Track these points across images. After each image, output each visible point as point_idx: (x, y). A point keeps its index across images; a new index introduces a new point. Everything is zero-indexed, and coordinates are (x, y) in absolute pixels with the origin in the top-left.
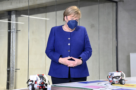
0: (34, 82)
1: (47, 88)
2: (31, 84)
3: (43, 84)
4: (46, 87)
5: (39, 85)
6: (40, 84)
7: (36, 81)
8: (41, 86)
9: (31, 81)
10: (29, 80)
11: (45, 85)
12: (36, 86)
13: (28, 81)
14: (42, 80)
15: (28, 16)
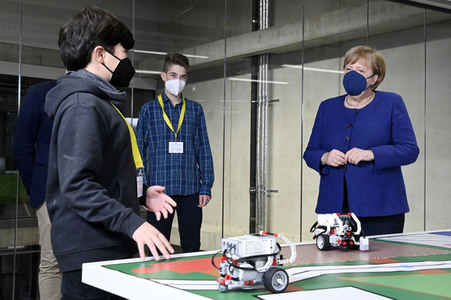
0: (329, 230)
1: (359, 246)
2: (321, 234)
3: (351, 236)
4: (356, 243)
5: (341, 239)
6: (342, 236)
7: (332, 229)
8: (345, 241)
9: (320, 227)
10: (317, 223)
11: (353, 238)
12: (334, 240)
13: (314, 226)
14: (346, 226)
15: (300, 67)
